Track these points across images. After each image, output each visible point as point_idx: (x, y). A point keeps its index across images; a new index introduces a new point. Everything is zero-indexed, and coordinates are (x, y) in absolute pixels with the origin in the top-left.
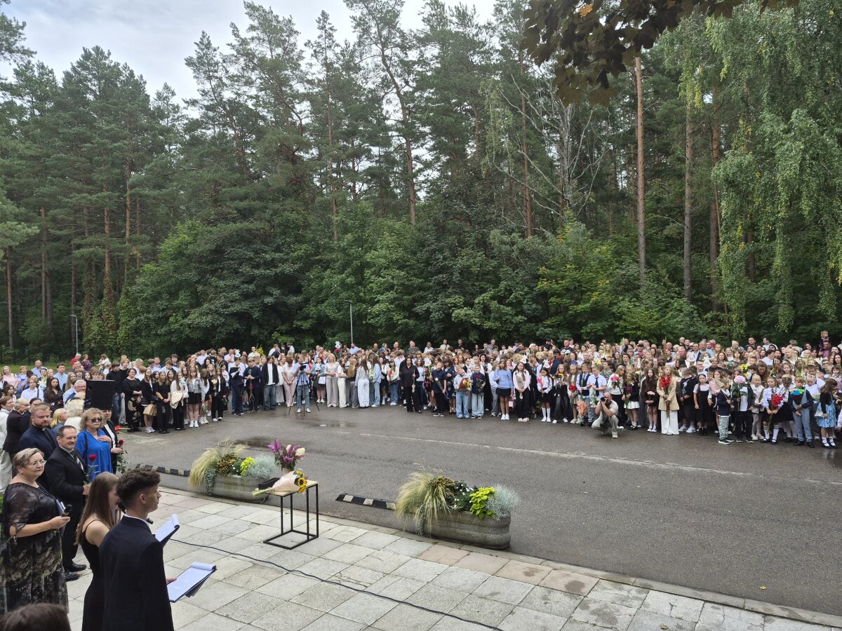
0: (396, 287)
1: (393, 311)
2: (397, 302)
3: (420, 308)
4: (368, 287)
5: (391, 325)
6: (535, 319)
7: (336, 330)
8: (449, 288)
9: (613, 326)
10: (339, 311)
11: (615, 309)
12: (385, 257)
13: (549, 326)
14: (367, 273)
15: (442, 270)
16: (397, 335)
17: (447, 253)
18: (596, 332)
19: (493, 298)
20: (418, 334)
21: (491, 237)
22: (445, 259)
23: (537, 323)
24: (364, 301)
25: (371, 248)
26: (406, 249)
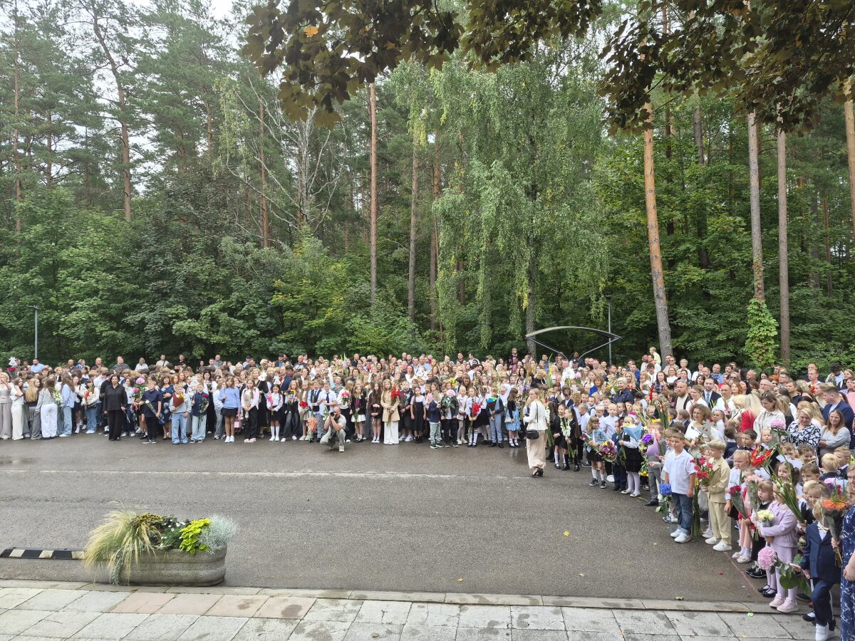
0: (101, 293)
1: (96, 321)
2: (101, 311)
3: (132, 319)
4: (63, 291)
5: (92, 338)
6: (268, 333)
7: (12, 342)
8: (170, 297)
9: (345, 342)
10: (19, 319)
11: (347, 325)
12: (88, 256)
13: (283, 341)
14: (62, 273)
15: (162, 275)
16: (100, 349)
17: (169, 257)
18: (329, 348)
19: (223, 310)
20: (128, 349)
21: (223, 244)
22: (166, 263)
23: (270, 337)
24: (56, 308)
25: (68, 244)
26: (116, 248)
